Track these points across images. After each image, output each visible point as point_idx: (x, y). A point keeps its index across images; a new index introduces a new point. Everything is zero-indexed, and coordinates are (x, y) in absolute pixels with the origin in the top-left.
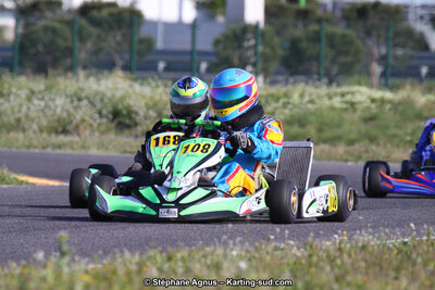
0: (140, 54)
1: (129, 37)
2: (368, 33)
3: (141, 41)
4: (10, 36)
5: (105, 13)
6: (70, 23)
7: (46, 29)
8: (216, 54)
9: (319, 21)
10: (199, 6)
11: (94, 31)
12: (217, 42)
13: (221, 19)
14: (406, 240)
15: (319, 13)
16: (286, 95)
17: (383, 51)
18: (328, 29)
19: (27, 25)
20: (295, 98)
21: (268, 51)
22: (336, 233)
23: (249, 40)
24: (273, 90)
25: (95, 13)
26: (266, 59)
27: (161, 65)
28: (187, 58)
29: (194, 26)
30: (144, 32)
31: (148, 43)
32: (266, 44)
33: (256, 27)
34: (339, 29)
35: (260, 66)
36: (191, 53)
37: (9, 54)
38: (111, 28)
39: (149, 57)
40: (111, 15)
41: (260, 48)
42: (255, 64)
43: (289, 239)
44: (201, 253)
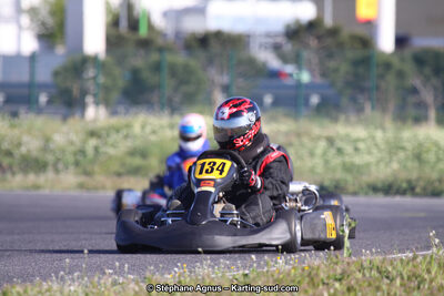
2: (210, 62)
8: (55, 86)
9: (161, 50)
12: (56, 74)
13: (60, 50)
14: (247, 272)
15: (160, 41)
16: (128, 126)
17: (225, 79)
18: (169, 58)
20: (137, 129)
21: (109, 82)
22: (177, 267)
24: (115, 121)
26: (107, 89)
28: (25, 91)
29: (33, 58)
32: (108, 74)
33: (95, 59)
34: (180, 58)
35: (101, 95)
36: (30, 86)
41: (101, 80)
42: (95, 95)
43: (129, 273)
44: (37, 289)
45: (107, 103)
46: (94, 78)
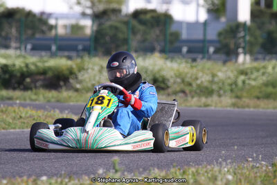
0: (171, 42)
1: (163, 32)
3: (172, 34)
4: (88, 31)
5: (148, 16)
6: (126, 23)
7: (111, 27)
8: (219, 41)
10: (209, 11)
11: (141, 28)
12: (220, 34)
13: (223, 19)
16: (264, 67)
19: (100, 25)
20: (270, 69)
21: (252, 39)
23: (240, 32)
24: (255, 64)
25: (142, 17)
26: (251, 44)
27: (185, 49)
28: (201, 45)
29: (205, 24)
30: (173, 28)
31: (176, 36)
32: (252, 35)
33: (245, 24)
35: (247, 48)
36: (203, 41)
37: (87, 43)
38: (152, 26)
39: (177, 44)
40: (153, 17)
41: (248, 38)
42: (244, 48)
43: (262, 160)
44: (205, 170)
45: (251, 53)
46: (244, 37)
